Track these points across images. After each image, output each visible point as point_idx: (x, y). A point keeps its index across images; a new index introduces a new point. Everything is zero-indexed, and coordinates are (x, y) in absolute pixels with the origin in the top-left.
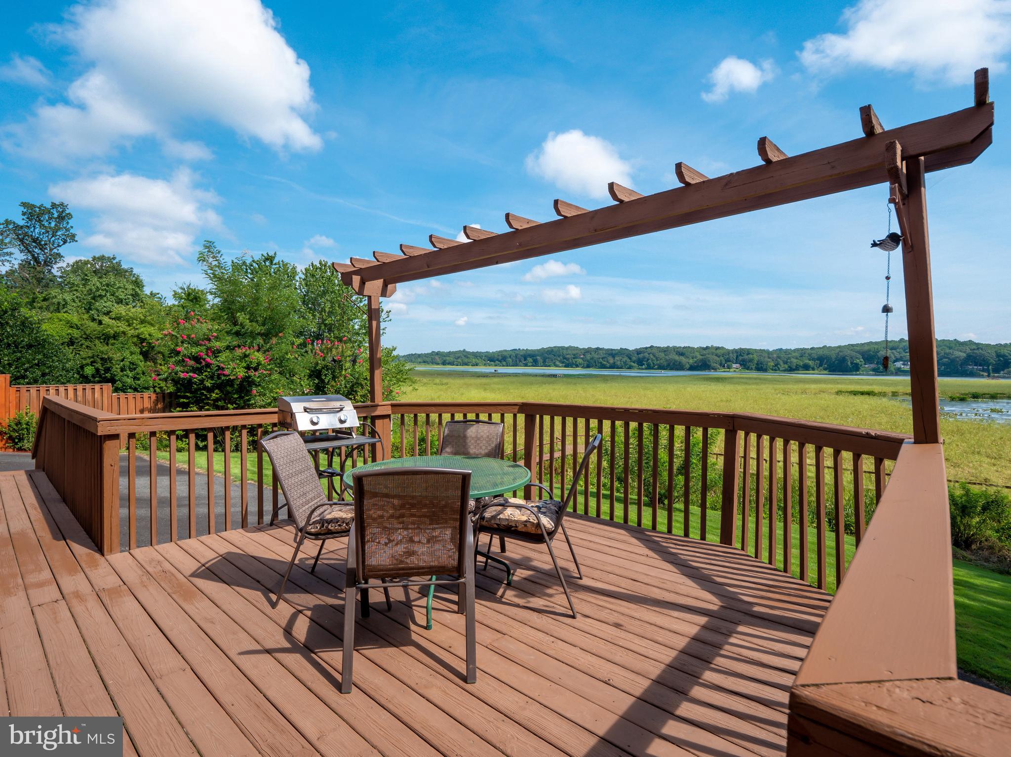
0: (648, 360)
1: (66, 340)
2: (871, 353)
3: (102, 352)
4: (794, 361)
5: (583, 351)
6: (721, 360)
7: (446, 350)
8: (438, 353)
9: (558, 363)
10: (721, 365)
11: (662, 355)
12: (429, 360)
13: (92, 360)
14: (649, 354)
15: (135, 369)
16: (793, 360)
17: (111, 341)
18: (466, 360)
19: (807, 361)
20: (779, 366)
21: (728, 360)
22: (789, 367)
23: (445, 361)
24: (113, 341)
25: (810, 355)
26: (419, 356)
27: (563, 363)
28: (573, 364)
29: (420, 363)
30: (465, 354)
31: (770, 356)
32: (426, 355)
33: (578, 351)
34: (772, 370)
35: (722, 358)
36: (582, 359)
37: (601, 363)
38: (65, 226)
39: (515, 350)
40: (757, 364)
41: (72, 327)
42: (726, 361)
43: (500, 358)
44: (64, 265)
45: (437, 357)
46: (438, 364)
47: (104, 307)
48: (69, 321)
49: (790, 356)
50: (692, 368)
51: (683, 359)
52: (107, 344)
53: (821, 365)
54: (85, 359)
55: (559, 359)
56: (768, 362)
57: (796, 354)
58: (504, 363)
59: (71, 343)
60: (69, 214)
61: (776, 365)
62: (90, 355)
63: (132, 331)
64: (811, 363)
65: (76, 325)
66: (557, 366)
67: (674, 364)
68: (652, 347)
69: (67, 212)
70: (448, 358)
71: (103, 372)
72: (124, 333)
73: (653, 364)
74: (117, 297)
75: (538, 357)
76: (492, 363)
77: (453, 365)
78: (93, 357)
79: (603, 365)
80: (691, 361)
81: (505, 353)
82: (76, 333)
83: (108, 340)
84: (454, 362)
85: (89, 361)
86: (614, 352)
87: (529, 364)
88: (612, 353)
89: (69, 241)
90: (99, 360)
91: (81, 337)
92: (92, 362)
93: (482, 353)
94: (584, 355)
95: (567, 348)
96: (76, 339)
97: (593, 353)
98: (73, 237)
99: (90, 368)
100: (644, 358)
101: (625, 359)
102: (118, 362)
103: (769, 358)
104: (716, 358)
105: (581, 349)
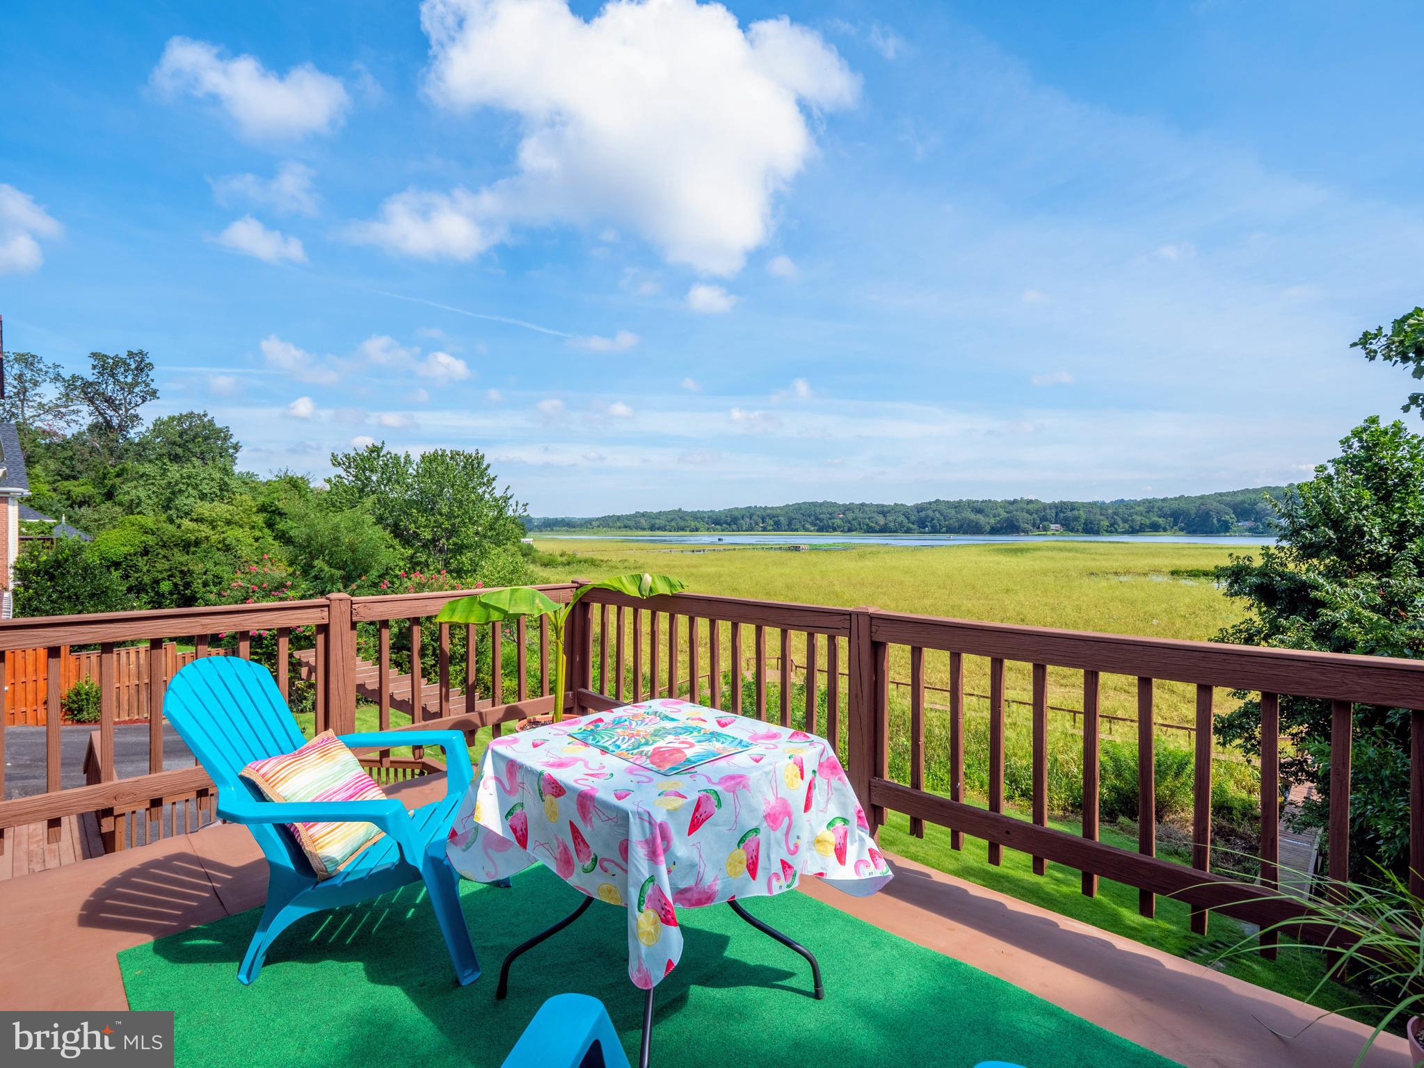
0: (933, 520)
1: (139, 550)
2: (1247, 505)
3: (181, 563)
4: (1138, 518)
5: (842, 509)
6: (1034, 519)
7: (655, 511)
8: (643, 515)
9: (808, 526)
10: (1034, 525)
11: (953, 512)
12: (631, 523)
13: (169, 573)
14: (934, 511)
15: (220, 583)
16: (1135, 517)
17: (192, 549)
18: (682, 524)
19: (1156, 519)
20: (1116, 526)
21: (1043, 519)
22: (1131, 527)
23: (653, 525)
24: (195, 549)
25: (1160, 509)
26: (619, 518)
27: (815, 525)
28: (829, 526)
29: (620, 528)
30: (681, 515)
31: (1104, 512)
32: (629, 517)
33: (835, 509)
34: (1107, 531)
35: (1036, 516)
36: (842, 519)
37: (868, 525)
38: (144, 379)
39: (750, 507)
40: (1085, 524)
41: (146, 533)
42: (1041, 519)
43: (729, 520)
44: (143, 429)
45: (642, 520)
46: (644, 529)
47: (185, 504)
48: (143, 526)
49: (1132, 511)
50: (994, 531)
51: (981, 519)
52: (188, 553)
53: (1175, 524)
54: (161, 572)
55: (810, 520)
56: (1099, 520)
57: (1141, 508)
58: (734, 527)
59: (146, 552)
60: (150, 364)
61: (1112, 525)
62: (167, 567)
63: (217, 536)
64: (1161, 521)
65: (151, 530)
66: (807, 530)
67: (968, 525)
68: (937, 501)
69: (147, 362)
70: (657, 521)
71: (182, 588)
72: (207, 538)
73: (940, 525)
74: (200, 491)
75: (780, 518)
76: (718, 527)
77: (665, 530)
78: (170, 570)
79: (871, 527)
80: (992, 521)
81: (736, 513)
82: (151, 540)
83: (189, 547)
84: (666, 526)
85: (165, 575)
86: (885, 509)
87: (769, 528)
88: (883, 511)
89: (149, 398)
90: (178, 574)
91: (157, 545)
92: (169, 576)
93: (705, 512)
94: (844, 514)
95: (821, 505)
96: (151, 547)
97: (857, 511)
98: (154, 394)
99: (167, 583)
100: (927, 517)
101: (902, 518)
102: (200, 576)
103: (1102, 515)
104: (1027, 516)
105: (839, 506)
